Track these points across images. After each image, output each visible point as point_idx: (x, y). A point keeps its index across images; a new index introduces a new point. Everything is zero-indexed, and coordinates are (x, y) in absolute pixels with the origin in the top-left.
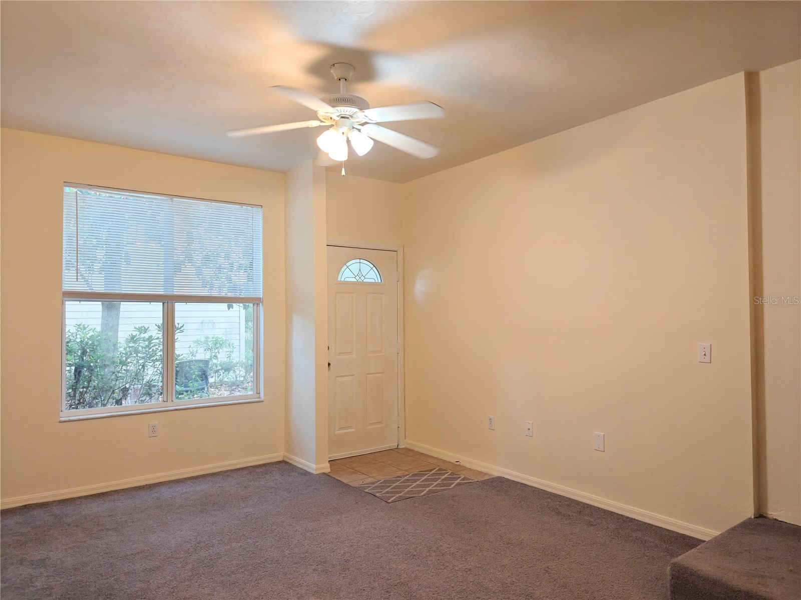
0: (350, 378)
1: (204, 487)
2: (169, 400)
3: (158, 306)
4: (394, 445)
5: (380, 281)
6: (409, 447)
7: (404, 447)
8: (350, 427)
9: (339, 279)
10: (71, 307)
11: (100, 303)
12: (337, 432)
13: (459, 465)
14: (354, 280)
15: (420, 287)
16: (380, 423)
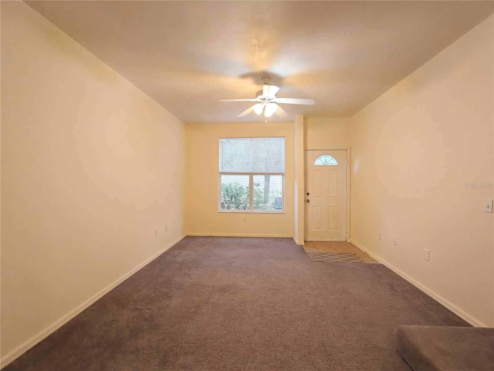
0: (320, 208)
1: (257, 241)
2: (251, 209)
3: (248, 177)
4: (344, 240)
5: (337, 164)
6: (351, 242)
7: (349, 242)
8: (320, 229)
9: (315, 164)
10: (223, 177)
11: (264, 176)
12: (313, 230)
13: (366, 254)
14: (323, 164)
15: (356, 166)
16: (336, 229)
